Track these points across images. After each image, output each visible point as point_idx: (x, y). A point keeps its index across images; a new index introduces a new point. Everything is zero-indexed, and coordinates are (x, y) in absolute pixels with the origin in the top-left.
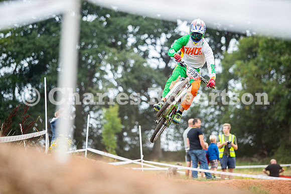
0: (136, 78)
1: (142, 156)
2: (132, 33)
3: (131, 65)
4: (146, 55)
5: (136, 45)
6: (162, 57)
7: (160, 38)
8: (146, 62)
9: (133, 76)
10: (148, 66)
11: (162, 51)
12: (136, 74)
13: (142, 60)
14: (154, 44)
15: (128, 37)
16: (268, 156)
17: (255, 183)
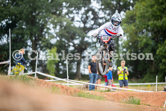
0: (67, 32)
1: (68, 77)
2: (65, 7)
3: (65, 25)
4: (73, 19)
5: (67, 14)
6: (82, 21)
7: (81, 10)
8: (73, 23)
9: (65, 31)
10: (74, 26)
11: (82, 17)
12: (67, 30)
13: (70, 22)
14: (78, 13)
15: (63, 9)
16: (141, 78)
17: (133, 94)
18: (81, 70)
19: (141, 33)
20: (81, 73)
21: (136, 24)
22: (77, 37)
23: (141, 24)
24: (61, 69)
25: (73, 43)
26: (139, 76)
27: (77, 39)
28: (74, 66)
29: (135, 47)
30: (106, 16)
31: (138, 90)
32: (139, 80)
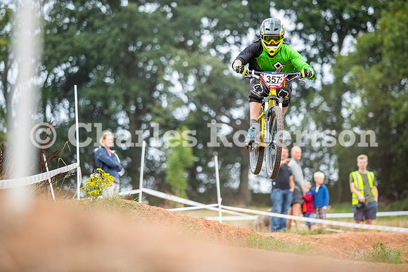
0: (214, 91)
1: (220, 200)
2: (207, 28)
3: (207, 74)
4: (227, 58)
5: (213, 46)
7: (246, 34)
8: (227, 69)
9: (210, 88)
10: (231, 74)
12: (214, 85)
13: (222, 65)
14: (238, 43)
15: (201, 34)
16: (399, 199)
17: (381, 238)
18: (250, 183)
19: (396, 88)
20: (252, 191)
21: (384, 66)
22: (239, 102)
23: (396, 66)
24: (200, 182)
25: (230, 117)
26: (395, 194)
27: (238, 107)
28: (234, 174)
29: (382, 123)
30: (308, 48)
31: (395, 229)
32: (396, 203)
